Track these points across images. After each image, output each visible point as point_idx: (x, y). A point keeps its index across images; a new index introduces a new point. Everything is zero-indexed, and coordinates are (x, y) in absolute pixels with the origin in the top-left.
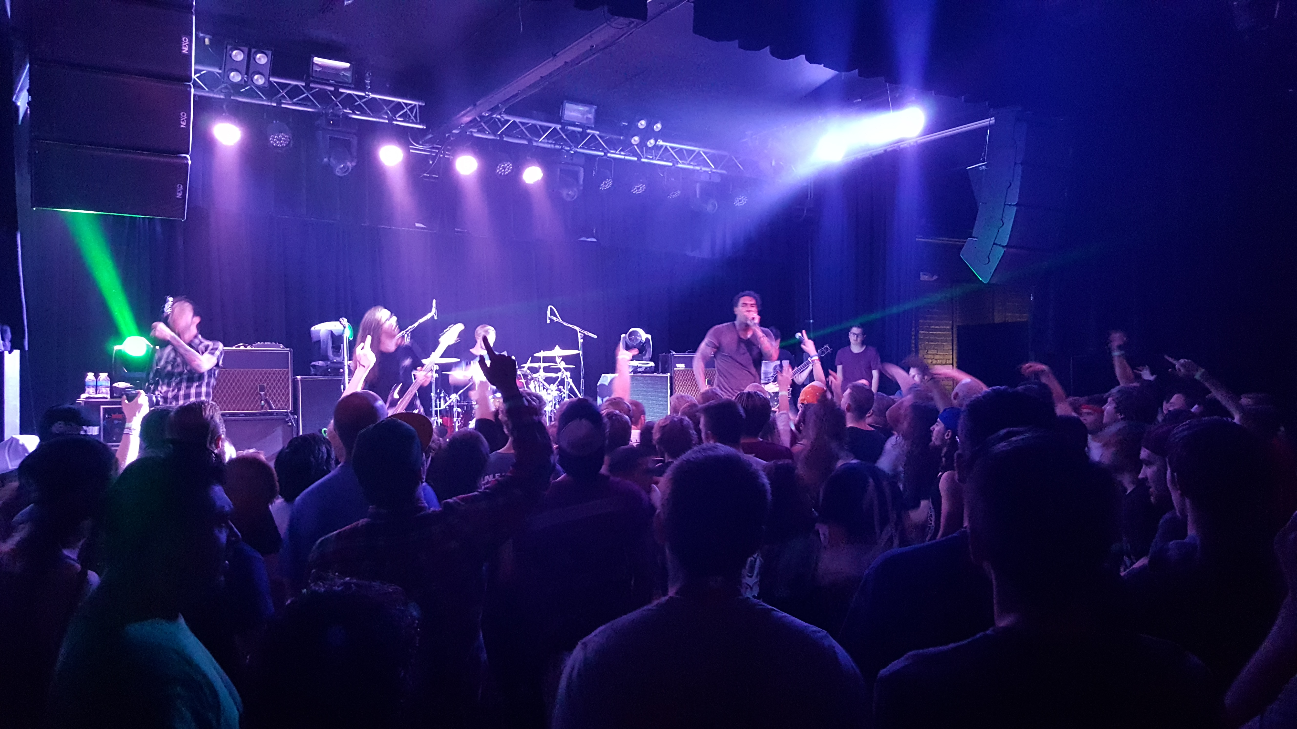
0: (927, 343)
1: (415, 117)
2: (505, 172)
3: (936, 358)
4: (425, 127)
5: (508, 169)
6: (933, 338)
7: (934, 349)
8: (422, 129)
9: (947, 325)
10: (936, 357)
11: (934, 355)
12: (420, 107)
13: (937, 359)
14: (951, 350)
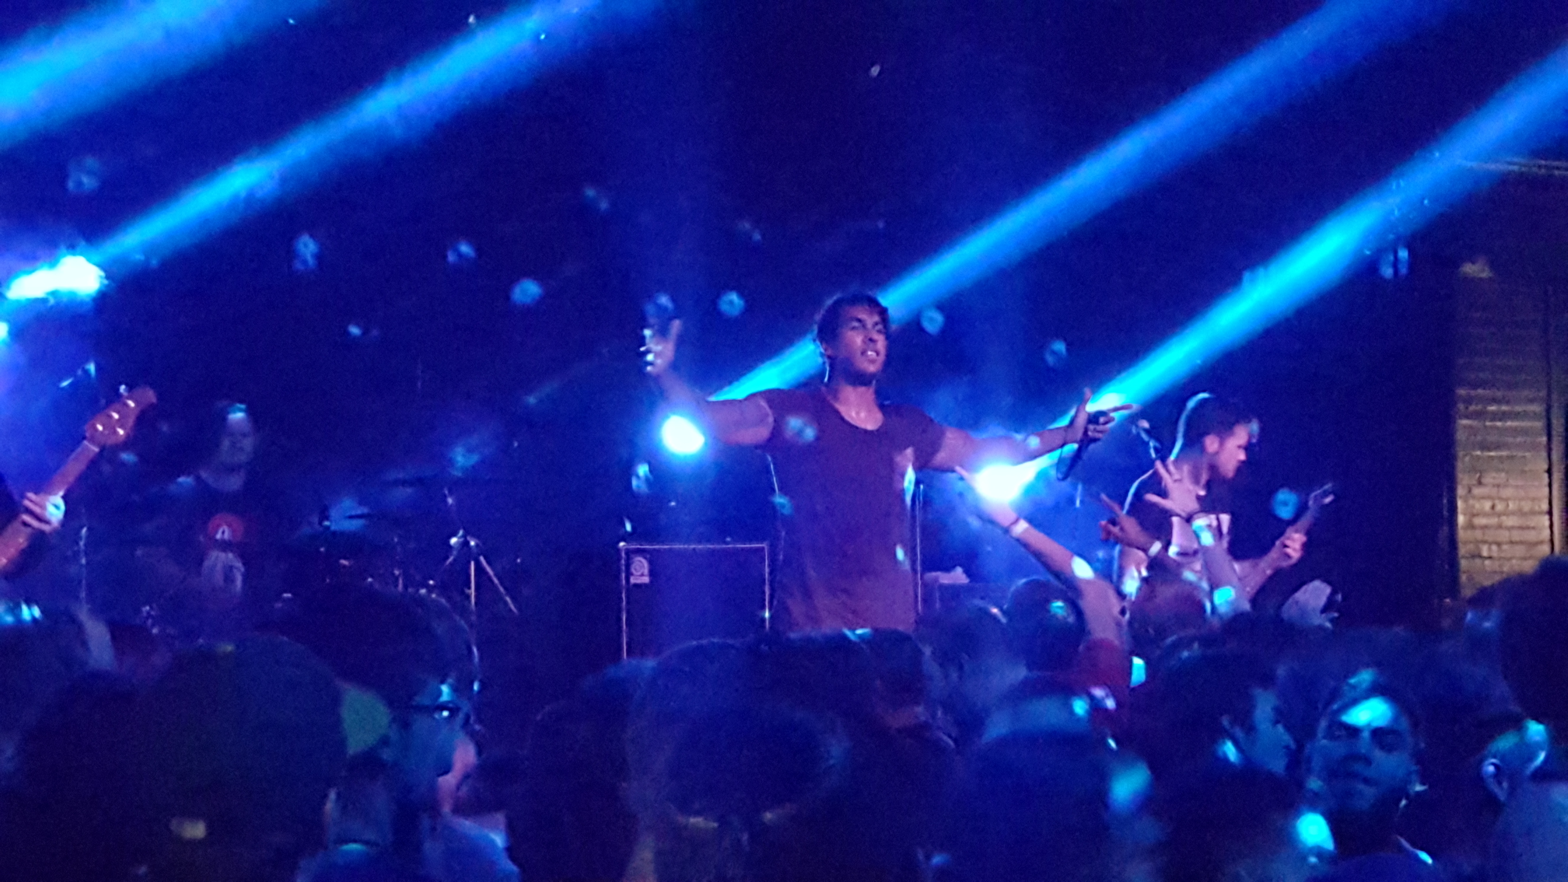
0: (1479, 453)
3: (1504, 496)
6: (1492, 438)
7: (1499, 470)
9: (1531, 401)
10: (1507, 492)
11: (1498, 486)
13: (1506, 500)
14: (1546, 475)
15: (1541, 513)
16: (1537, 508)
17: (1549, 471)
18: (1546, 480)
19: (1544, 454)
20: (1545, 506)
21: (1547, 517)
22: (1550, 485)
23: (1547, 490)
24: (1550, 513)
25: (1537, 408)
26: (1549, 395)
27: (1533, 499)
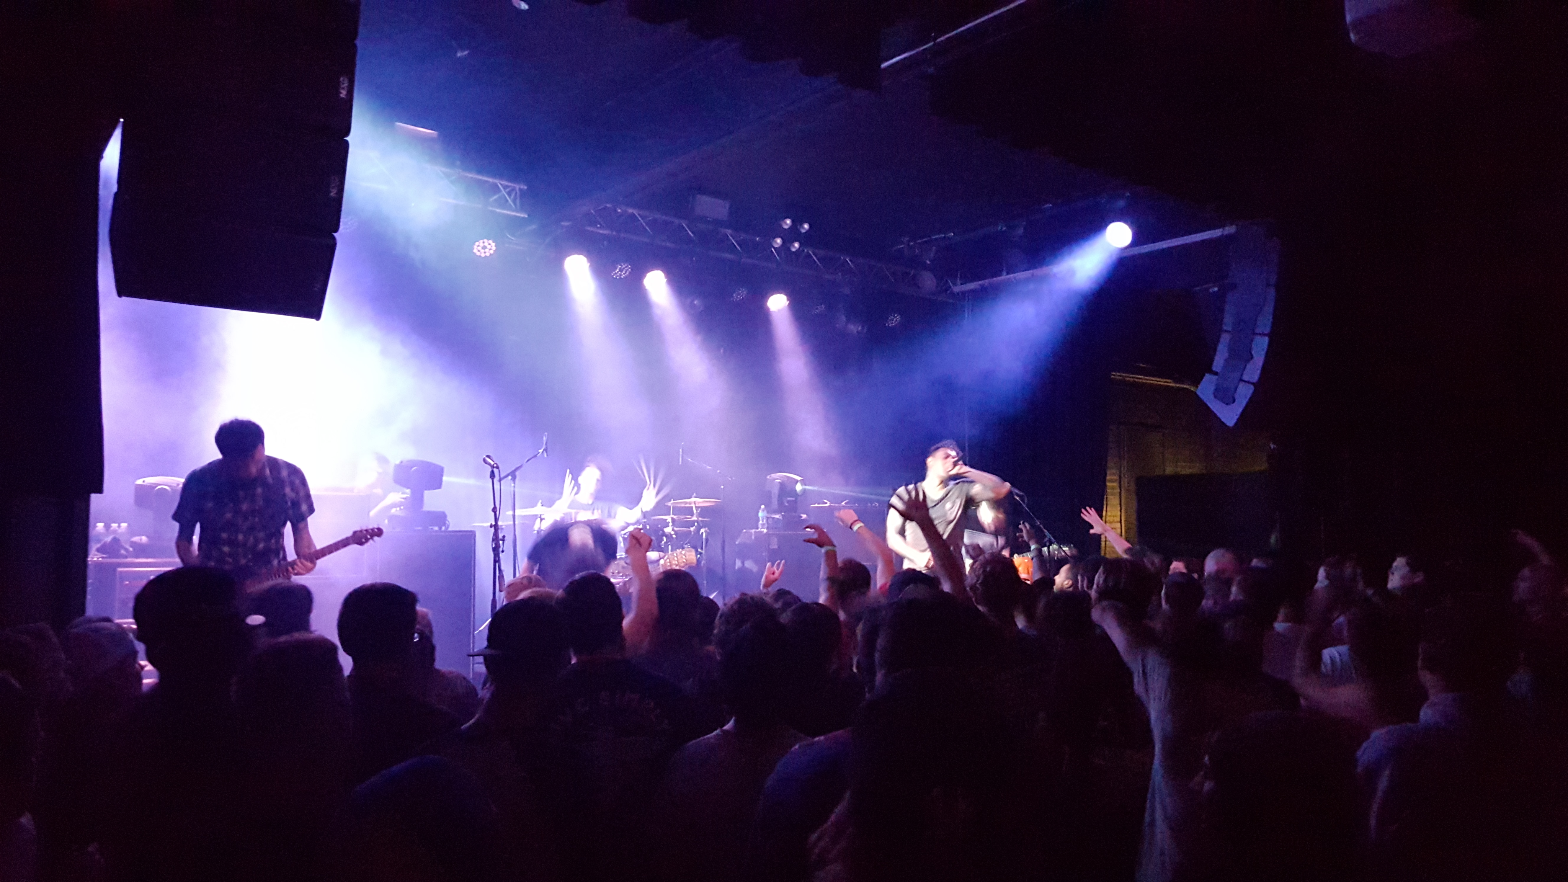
1: (514, 201)
2: (621, 275)
4: (526, 216)
5: (626, 272)
8: (524, 218)
9: (1114, 475)
12: (520, 190)
14: (1119, 506)
15: (1118, 522)
16: (1115, 521)
17: (1120, 504)
18: (1119, 508)
19: (1118, 497)
20: (1119, 520)
21: (1119, 524)
22: (1121, 511)
23: (1119, 513)
24: (1121, 522)
25: (1116, 477)
26: (1120, 472)
27: (1114, 516)
